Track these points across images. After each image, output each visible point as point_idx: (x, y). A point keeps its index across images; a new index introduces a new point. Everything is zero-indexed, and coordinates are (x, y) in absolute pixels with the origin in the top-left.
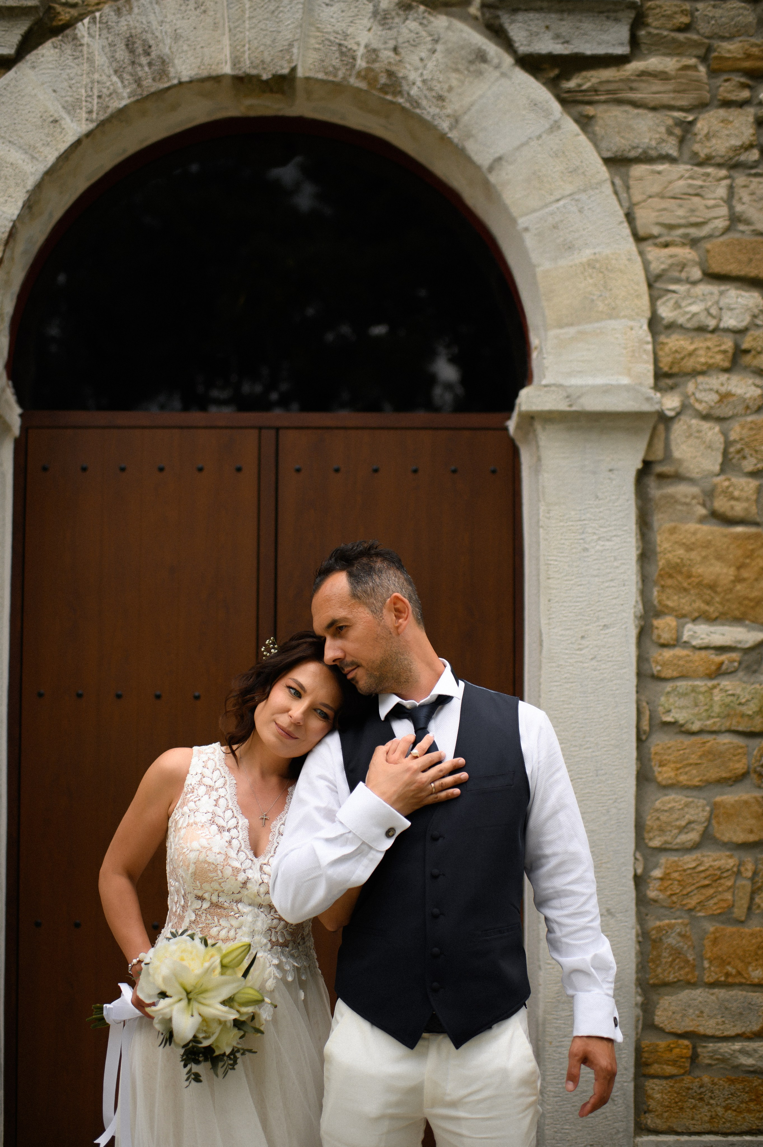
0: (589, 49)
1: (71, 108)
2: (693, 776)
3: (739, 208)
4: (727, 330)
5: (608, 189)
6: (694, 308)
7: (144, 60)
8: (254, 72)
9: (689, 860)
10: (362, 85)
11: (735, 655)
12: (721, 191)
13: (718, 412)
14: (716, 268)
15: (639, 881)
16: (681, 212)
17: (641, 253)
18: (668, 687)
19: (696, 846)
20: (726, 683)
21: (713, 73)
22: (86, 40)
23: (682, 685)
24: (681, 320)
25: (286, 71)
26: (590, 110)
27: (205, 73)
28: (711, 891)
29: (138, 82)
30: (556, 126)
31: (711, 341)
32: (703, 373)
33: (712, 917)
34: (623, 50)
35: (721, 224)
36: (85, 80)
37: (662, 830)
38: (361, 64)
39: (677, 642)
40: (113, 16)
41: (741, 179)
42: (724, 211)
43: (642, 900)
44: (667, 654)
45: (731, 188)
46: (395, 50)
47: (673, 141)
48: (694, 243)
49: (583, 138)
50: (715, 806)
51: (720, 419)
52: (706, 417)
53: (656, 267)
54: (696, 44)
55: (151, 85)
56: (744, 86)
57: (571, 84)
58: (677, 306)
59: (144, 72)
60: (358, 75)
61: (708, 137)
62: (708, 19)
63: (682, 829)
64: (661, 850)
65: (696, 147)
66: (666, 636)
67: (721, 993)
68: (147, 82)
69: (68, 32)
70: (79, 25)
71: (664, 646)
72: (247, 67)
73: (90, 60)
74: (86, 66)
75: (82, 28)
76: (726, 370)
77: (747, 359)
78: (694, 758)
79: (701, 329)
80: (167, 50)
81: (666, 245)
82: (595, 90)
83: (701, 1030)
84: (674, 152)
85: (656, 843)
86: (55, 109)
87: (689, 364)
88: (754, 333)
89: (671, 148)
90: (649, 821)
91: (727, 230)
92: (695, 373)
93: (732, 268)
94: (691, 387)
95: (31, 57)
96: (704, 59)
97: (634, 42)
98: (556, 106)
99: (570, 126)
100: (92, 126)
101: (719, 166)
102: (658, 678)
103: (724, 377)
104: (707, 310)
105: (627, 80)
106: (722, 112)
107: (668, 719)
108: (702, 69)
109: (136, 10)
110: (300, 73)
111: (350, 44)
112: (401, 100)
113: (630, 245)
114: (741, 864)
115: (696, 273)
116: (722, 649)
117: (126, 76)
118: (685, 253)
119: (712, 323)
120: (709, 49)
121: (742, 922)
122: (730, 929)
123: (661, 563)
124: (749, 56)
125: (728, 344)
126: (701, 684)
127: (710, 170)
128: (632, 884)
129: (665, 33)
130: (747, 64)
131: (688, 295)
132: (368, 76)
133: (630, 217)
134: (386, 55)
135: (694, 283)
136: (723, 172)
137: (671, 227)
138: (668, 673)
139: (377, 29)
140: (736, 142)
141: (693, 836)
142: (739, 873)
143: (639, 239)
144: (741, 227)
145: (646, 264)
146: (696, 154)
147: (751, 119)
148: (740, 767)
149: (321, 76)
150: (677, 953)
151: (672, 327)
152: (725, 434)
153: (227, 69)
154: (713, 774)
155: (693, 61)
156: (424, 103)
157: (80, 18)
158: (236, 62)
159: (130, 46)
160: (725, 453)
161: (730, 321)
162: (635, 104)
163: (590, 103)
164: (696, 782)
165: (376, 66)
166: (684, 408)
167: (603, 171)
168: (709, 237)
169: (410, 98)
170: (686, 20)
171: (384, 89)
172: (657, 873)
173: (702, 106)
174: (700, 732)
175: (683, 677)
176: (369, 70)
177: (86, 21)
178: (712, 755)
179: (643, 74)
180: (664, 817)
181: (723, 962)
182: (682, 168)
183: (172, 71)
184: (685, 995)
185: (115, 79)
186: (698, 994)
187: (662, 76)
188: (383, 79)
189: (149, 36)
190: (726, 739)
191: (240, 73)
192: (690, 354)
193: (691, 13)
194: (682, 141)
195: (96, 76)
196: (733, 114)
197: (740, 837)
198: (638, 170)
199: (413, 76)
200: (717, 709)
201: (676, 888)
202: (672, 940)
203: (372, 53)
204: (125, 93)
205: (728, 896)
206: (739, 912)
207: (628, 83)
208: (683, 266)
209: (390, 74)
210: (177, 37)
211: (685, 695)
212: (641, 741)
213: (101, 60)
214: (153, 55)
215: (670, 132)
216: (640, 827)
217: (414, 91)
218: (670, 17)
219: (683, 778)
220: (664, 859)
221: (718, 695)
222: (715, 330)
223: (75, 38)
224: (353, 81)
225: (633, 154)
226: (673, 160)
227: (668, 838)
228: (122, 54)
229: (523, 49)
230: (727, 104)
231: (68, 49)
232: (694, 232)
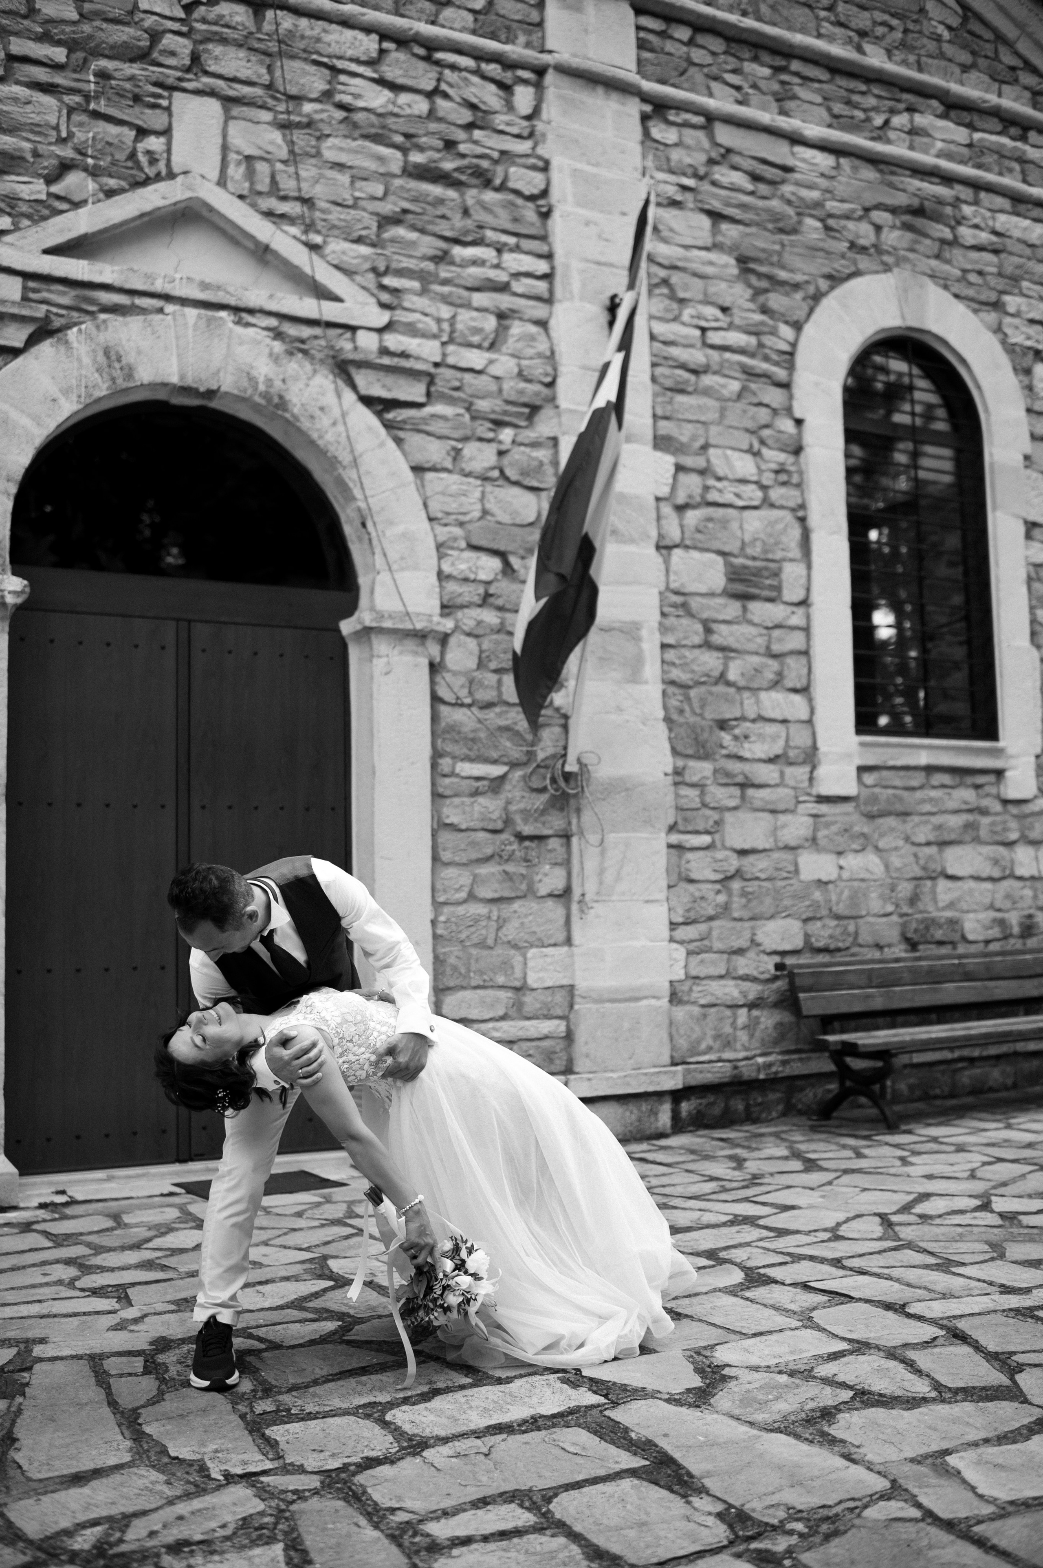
0: (402, 396)
1: (66, 392)
2: (463, 858)
3: (488, 506)
4: (481, 582)
5: (413, 487)
6: (463, 567)
7: (117, 365)
8: (195, 385)
9: (461, 910)
10: (263, 402)
11: (486, 783)
12: (477, 494)
13: (476, 632)
14: (475, 542)
15: (434, 922)
16: (454, 505)
17: (432, 529)
18: (448, 801)
19: (465, 901)
20: (481, 800)
21: (473, 418)
22: (75, 345)
23: (456, 800)
24: (455, 573)
25: (215, 387)
26: (401, 434)
27: (159, 380)
28: (473, 929)
29: (113, 380)
30: (382, 444)
31: (471, 587)
32: (466, 607)
33: (475, 945)
34: (422, 399)
35: (477, 514)
36: (76, 373)
37: (445, 891)
38: (262, 387)
39: (452, 774)
40: (94, 331)
41: (489, 488)
42: (478, 506)
43: (435, 937)
44: (447, 781)
45: (483, 493)
46: (284, 381)
47: (450, 459)
48: (461, 524)
49: (398, 453)
50: (475, 876)
51: (477, 636)
52: (469, 634)
53: (441, 539)
54: (464, 401)
55: (121, 383)
56: (491, 430)
57: (390, 416)
58: (453, 564)
59: (117, 373)
60: (260, 395)
61: (471, 459)
62: (471, 385)
63: (457, 890)
64: (445, 903)
65: (464, 465)
66: (447, 770)
67: (480, 992)
68: (119, 381)
69: (60, 335)
70: (69, 332)
71: (445, 776)
72: (189, 382)
73: (79, 360)
74: (76, 364)
75: (72, 334)
76: (480, 606)
77: (491, 600)
78: (463, 846)
79: (466, 580)
80: (132, 361)
81: (446, 525)
82: (404, 422)
83: (471, 1017)
84: (450, 466)
85: (441, 899)
86: (54, 391)
87: (459, 601)
88: (495, 584)
89: (448, 464)
90: (439, 886)
91: (481, 518)
92: (462, 607)
93: (484, 543)
94: (459, 614)
95: (35, 350)
96: (468, 409)
97: (428, 394)
98: (382, 431)
99: (391, 445)
100: (80, 406)
101: (477, 478)
102: (442, 796)
103: (479, 610)
104: (470, 568)
105: (423, 419)
106: (478, 444)
107: (448, 821)
108: (467, 416)
109: (110, 329)
110: (223, 389)
111: (254, 373)
112: (287, 415)
113: (426, 524)
114: (490, 911)
115: (463, 544)
116: (478, 779)
117: (105, 376)
118: (457, 531)
119: (472, 576)
120: (471, 404)
121: (491, 948)
122: (485, 952)
123: (443, 724)
124: (493, 412)
125: (481, 590)
126: (468, 800)
127: (471, 480)
128: (429, 925)
129: (446, 391)
130: (493, 416)
131: (458, 558)
132: (266, 396)
133: (425, 505)
134: (278, 384)
135: (462, 550)
136: (479, 482)
137: (448, 514)
138: (448, 792)
139: (272, 364)
140: (486, 465)
141: (463, 895)
142: (489, 918)
143: (431, 519)
144: (489, 517)
145: (435, 536)
146: (462, 470)
147: (495, 451)
148: (489, 851)
149: (236, 392)
150: (455, 968)
151: (449, 577)
152: (479, 645)
153: (175, 380)
154: (474, 856)
155: (462, 411)
156: (302, 419)
157: (68, 327)
158: (182, 377)
159: (107, 352)
160: (480, 658)
161: (483, 576)
162: (428, 434)
163: (401, 429)
164: (464, 861)
165: (272, 390)
166: (457, 628)
167: (410, 476)
168: (470, 522)
169: (293, 415)
170: (457, 384)
171: (277, 406)
172: (442, 918)
173: (465, 439)
174: (467, 830)
175: (456, 795)
176: (267, 392)
177: (75, 329)
178: (473, 844)
179: (433, 416)
180: (446, 883)
181: (481, 973)
182: (455, 478)
183: (137, 376)
184: (461, 994)
185: (97, 375)
186: (467, 994)
187: (444, 418)
188: (276, 400)
189: (120, 349)
190: (482, 835)
191: (185, 384)
192: (460, 595)
193: (461, 380)
194: (455, 459)
195: (84, 372)
196: (484, 446)
197: (490, 895)
198: (429, 476)
199: (295, 400)
200: (476, 816)
201: (454, 928)
202: (452, 960)
203: (269, 382)
204: (105, 386)
205: (484, 932)
206: (490, 942)
207: (425, 420)
208: (455, 539)
209: (281, 397)
210: (139, 352)
211: (457, 807)
212: (434, 835)
213: (87, 360)
214: (124, 362)
215: (448, 454)
216: (433, 889)
217: (296, 410)
218: (448, 381)
219: (457, 859)
220: (446, 910)
221: (477, 808)
222: (474, 581)
223: (67, 342)
224: (257, 399)
225: (427, 465)
226: (449, 471)
227: (448, 896)
228: (101, 358)
229: (364, 391)
230: (481, 439)
231: (62, 349)
232: (462, 518)
